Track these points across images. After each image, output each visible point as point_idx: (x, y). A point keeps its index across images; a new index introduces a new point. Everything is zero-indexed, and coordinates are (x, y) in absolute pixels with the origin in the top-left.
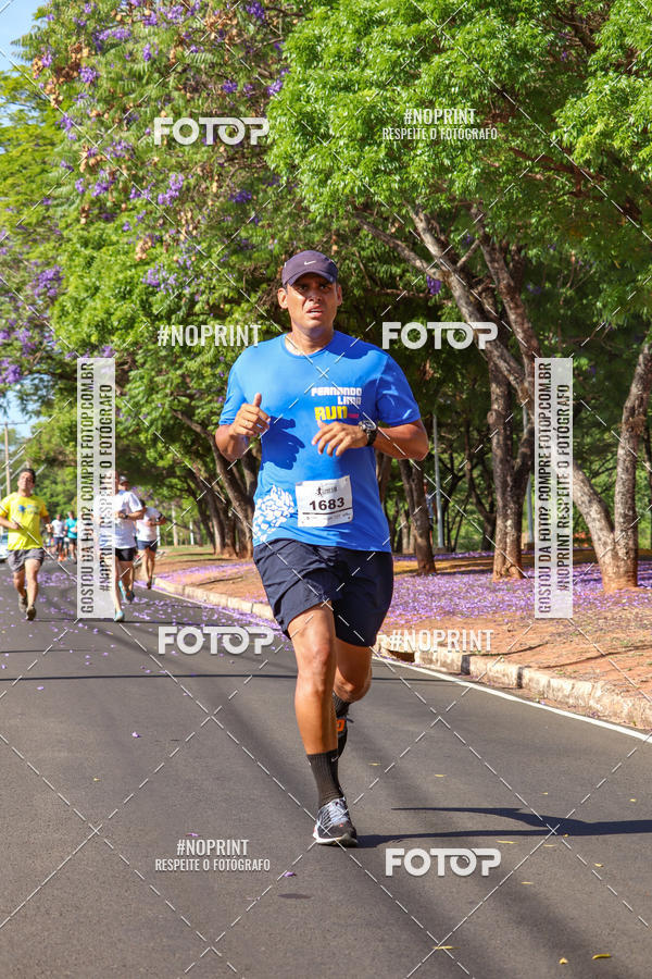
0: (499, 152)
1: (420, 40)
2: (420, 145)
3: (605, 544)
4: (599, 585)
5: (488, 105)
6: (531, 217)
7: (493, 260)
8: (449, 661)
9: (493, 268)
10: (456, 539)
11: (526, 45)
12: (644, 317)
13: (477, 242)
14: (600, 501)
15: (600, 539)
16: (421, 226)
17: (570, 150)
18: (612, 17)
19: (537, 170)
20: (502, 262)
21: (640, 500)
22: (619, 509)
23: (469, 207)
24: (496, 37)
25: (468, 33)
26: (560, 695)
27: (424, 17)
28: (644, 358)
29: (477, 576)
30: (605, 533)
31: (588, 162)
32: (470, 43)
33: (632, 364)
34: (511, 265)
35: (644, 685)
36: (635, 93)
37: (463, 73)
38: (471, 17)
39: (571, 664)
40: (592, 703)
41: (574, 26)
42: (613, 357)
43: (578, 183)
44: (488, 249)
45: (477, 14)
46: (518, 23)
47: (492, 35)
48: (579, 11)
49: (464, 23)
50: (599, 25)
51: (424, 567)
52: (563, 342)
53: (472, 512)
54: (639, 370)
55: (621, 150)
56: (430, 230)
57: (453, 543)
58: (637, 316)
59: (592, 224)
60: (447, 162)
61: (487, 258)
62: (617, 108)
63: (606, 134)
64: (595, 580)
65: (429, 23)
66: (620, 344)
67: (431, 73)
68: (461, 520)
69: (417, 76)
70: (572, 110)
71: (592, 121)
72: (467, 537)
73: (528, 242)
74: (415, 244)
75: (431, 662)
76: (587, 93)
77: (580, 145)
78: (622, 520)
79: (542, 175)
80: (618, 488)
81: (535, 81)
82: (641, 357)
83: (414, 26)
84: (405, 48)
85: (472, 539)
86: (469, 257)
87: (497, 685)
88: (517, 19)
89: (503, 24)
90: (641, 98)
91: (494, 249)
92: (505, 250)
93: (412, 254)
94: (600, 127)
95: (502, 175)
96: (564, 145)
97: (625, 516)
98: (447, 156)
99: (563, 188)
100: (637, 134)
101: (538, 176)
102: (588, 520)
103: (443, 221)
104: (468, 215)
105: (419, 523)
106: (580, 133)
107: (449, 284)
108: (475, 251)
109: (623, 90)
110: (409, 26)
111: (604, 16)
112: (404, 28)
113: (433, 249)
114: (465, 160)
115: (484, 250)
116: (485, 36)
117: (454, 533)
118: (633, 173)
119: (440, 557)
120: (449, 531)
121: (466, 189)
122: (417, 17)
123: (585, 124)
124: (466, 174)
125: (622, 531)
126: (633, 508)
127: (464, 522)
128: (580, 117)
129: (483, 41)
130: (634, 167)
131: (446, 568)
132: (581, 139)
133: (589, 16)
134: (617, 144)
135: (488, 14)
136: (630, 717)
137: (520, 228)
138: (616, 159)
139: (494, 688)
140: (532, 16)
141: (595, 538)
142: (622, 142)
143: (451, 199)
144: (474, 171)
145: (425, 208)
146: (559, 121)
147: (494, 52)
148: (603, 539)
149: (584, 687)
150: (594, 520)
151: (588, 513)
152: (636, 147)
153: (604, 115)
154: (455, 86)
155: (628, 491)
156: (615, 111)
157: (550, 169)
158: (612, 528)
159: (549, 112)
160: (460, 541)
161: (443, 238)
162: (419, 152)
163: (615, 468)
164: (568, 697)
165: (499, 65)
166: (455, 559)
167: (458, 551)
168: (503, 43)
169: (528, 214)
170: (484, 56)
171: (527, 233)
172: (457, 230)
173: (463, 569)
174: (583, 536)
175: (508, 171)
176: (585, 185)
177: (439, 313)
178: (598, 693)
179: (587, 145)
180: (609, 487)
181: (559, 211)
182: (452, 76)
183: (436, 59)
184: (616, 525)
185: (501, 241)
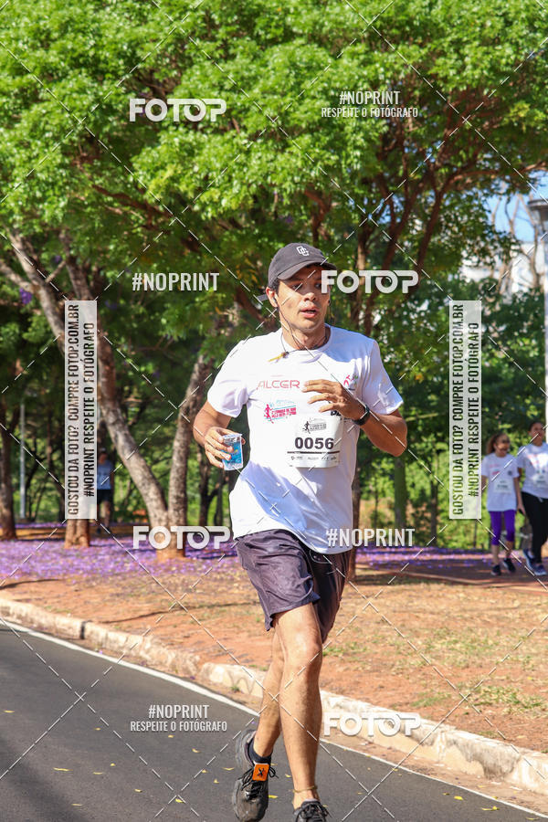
0: (83, 189)
1: (23, 90)
2: (17, 179)
3: (160, 520)
4: (153, 555)
5: (77, 148)
6: (109, 244)
7: (76, 279)
8: (23, 615)
9: (77, 285)
10: (36, 512)
11: (111, 101)
12: (200, 333)
13: (63, 263)
14: (158, 484)
15: (155, 516)
16: (17, 246)
17: (144, 191)
18: (184, 83)
19: (116, 205)
20: (84, 281)
21: (192, 485)
22: (173, 491)
23: (58, 232)
24: (86, 93)
25: (64, 88)
26: (116, 646)
27: (27, 72)
28: (200, 367)
29: (52, 544)
30: (161, 511)
31: (158, 202)
32: (64, 96)
33: (189, 371)
34: (92, 284)
35: (186, 640)
36: (200, 146)
37: (57, 121)
38: (65, 75)
39: (126, 620)
40: (142, 653)
41: (151, 88)
42: (174, 364)
43: (150, 218)
44: (73, 268)
45: (71, 72)
46: (105, 82)
47: (82, 91)
48: (156, 76)
49: (60, 79)
50: (173, 88)
51: (7, 534)
52: (132, 350)
53: (51, 489)
54: (195, 377)
55: (186, 193)
56: (25, 250)
57: (33, 514)
58: (196, 332)
59: (160, 253)
60: (39, 194)
61: (71, 276)
62: (184, 157)
63: (174, 179)
64: (151, 550)
65: (32, 77)
66: (178, 354)
67: (31, 119)
68: (41, 497)
69: (18, 120)
70: (147, 156)
71: (163, 167)
72: (46, 510)
73: (106, 264)
74: (12, 261)
75: (8, 614)
76: (159, 143)
77: (152, 186)
78: (175, 501)
79: (121, 210)
80: (173, 475)
81: (118, 131)
82: (196, 367)
83: (18, 79)
84: (9, 96)
85: (49, 512)
86: (57, 275)
87: (63, 636)
88: (104, 79)
89: (92, 82)
90: (205, 151)
91: (77, 269)
92: (87, 270)
93: (8, 269)
94: (169, 173)
95: (86, 207)
96: (140, 187)
97: (178, 498)
98: (40, 190)
99: (137, 222)
100: (200, 180)
101: (117, 211)
102: (146, 499)
103: (35, 243)
104: (58, 239)
105: (5, 496)
106: (153, 176)
107: (39, 296)
108: (62, 269)
109: (190, 144)
110: (14, 78)
111: (177, 82)
112: (9, 80)
113: (27, 266)
114: (54, 195)
115: (69, 269)
116: (77, 92)
117: (34, 506)
118: (196, 213)
119: (21, 526)
120: (31, 504)
121: (54, 218)
122: (20, 71)
123: (157, 169)
124: (54, 206)
125: (175, 510)
126: (184, 491)
127: (44, 497)
128: (153, 163)
129: (75, 95)
130: (197, 208)
131: (25, 536)
132: (153, 182)
133: (165, 81)
134: (183, 188)
135: (80, 73)
136: (173, 666)
137: (99, 253)
138: (182, 200)
139: (60, 638)
140: (118, 77)
141: (151, 515)
142: (187, 186)
143: (43, 225)
144: (62, 204)
145: (21, 231)
146: (136, 166)
147: (84, 106)
148: (158, 516)
149: (136, 640)
150: (152, 500)
151: (147, 494)
152: (199, 191)
153: (173, 163)
154: (48, 131)
155: (181, 477)
156: (182, 161)
157: (126, 205)
158: (166, 507)
159: (128, 158)
160: (40, 513)
161: (35, 257)
162: (16, 185)
163: (171, 458)
164: (123, 648)
165: (87, 116)
166: (34, 528)
167: (38, 521)
168: (91, 98)
169: (108, 241)
170: (74, 108)
171: (105, 257)
172: (47, 250)
173: (40, 537)
174: (143, 513)
175: (92, 204)
176: (156, 221)
177: (29, 320)
178: (148, 645)
179: (159, 187)
180: (166, 473)
181: (134, 241)
182: (47, 123)
183: (36, 108)
184: (170, 505)
185: (84, 262)
